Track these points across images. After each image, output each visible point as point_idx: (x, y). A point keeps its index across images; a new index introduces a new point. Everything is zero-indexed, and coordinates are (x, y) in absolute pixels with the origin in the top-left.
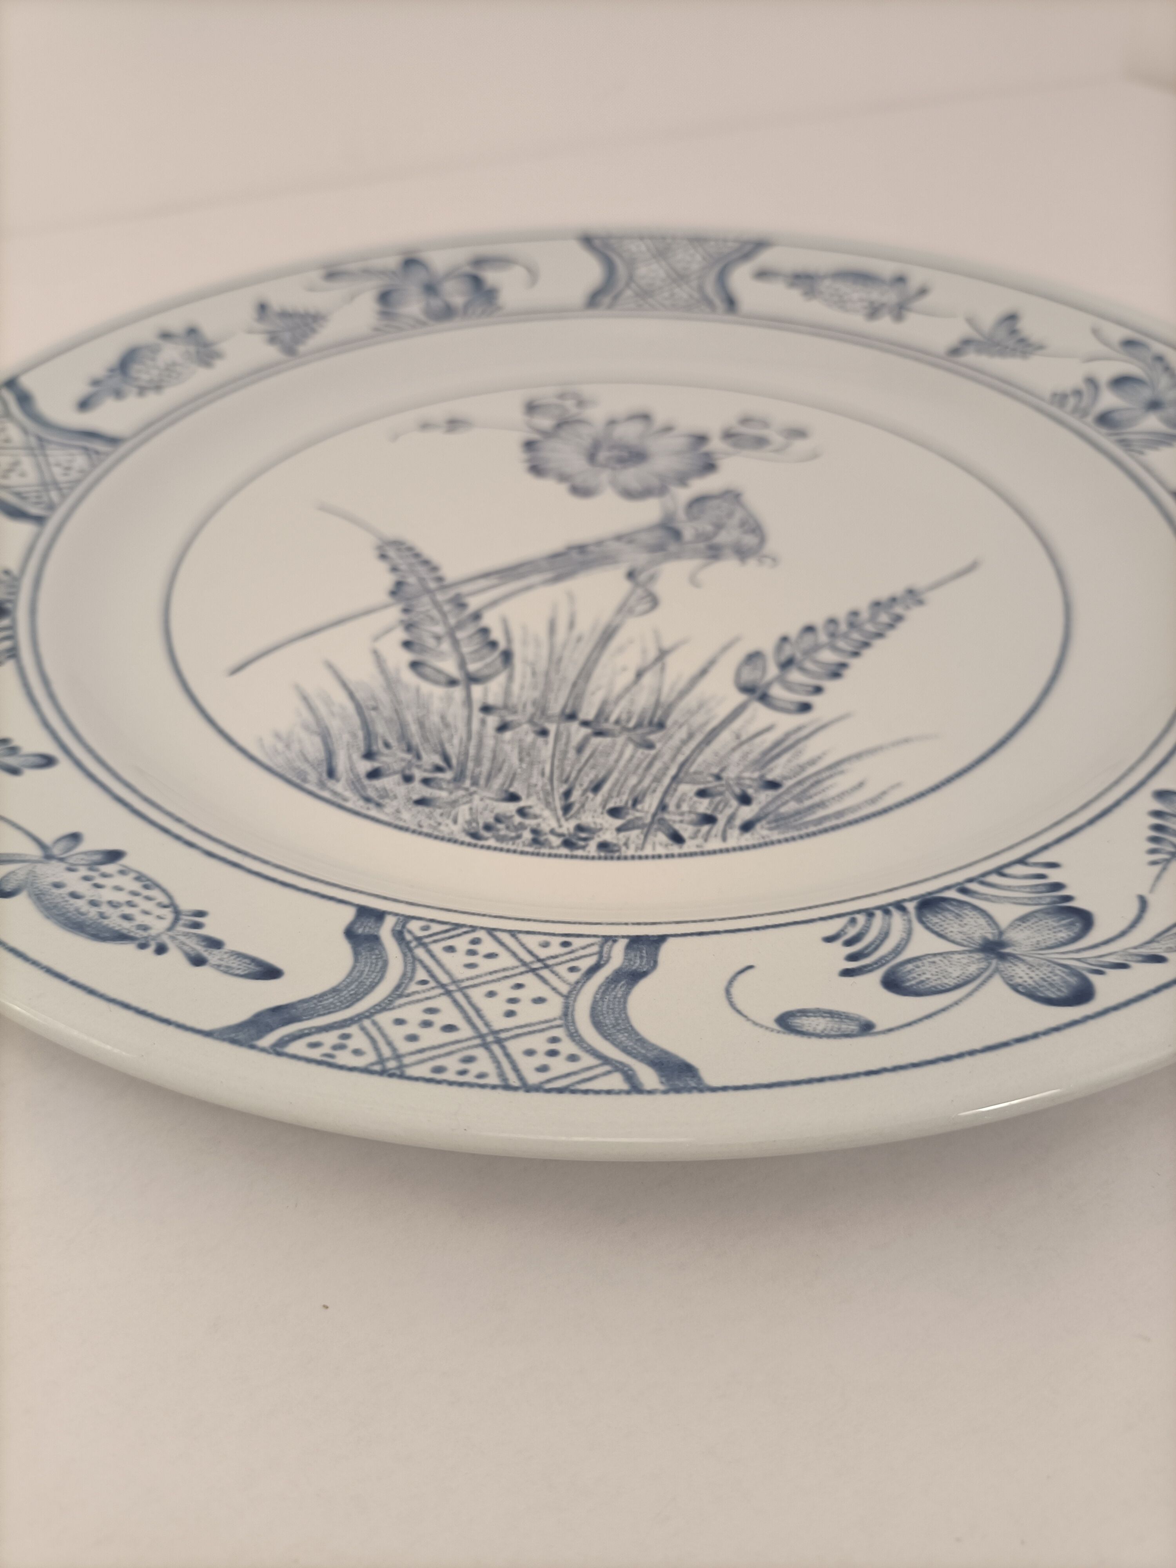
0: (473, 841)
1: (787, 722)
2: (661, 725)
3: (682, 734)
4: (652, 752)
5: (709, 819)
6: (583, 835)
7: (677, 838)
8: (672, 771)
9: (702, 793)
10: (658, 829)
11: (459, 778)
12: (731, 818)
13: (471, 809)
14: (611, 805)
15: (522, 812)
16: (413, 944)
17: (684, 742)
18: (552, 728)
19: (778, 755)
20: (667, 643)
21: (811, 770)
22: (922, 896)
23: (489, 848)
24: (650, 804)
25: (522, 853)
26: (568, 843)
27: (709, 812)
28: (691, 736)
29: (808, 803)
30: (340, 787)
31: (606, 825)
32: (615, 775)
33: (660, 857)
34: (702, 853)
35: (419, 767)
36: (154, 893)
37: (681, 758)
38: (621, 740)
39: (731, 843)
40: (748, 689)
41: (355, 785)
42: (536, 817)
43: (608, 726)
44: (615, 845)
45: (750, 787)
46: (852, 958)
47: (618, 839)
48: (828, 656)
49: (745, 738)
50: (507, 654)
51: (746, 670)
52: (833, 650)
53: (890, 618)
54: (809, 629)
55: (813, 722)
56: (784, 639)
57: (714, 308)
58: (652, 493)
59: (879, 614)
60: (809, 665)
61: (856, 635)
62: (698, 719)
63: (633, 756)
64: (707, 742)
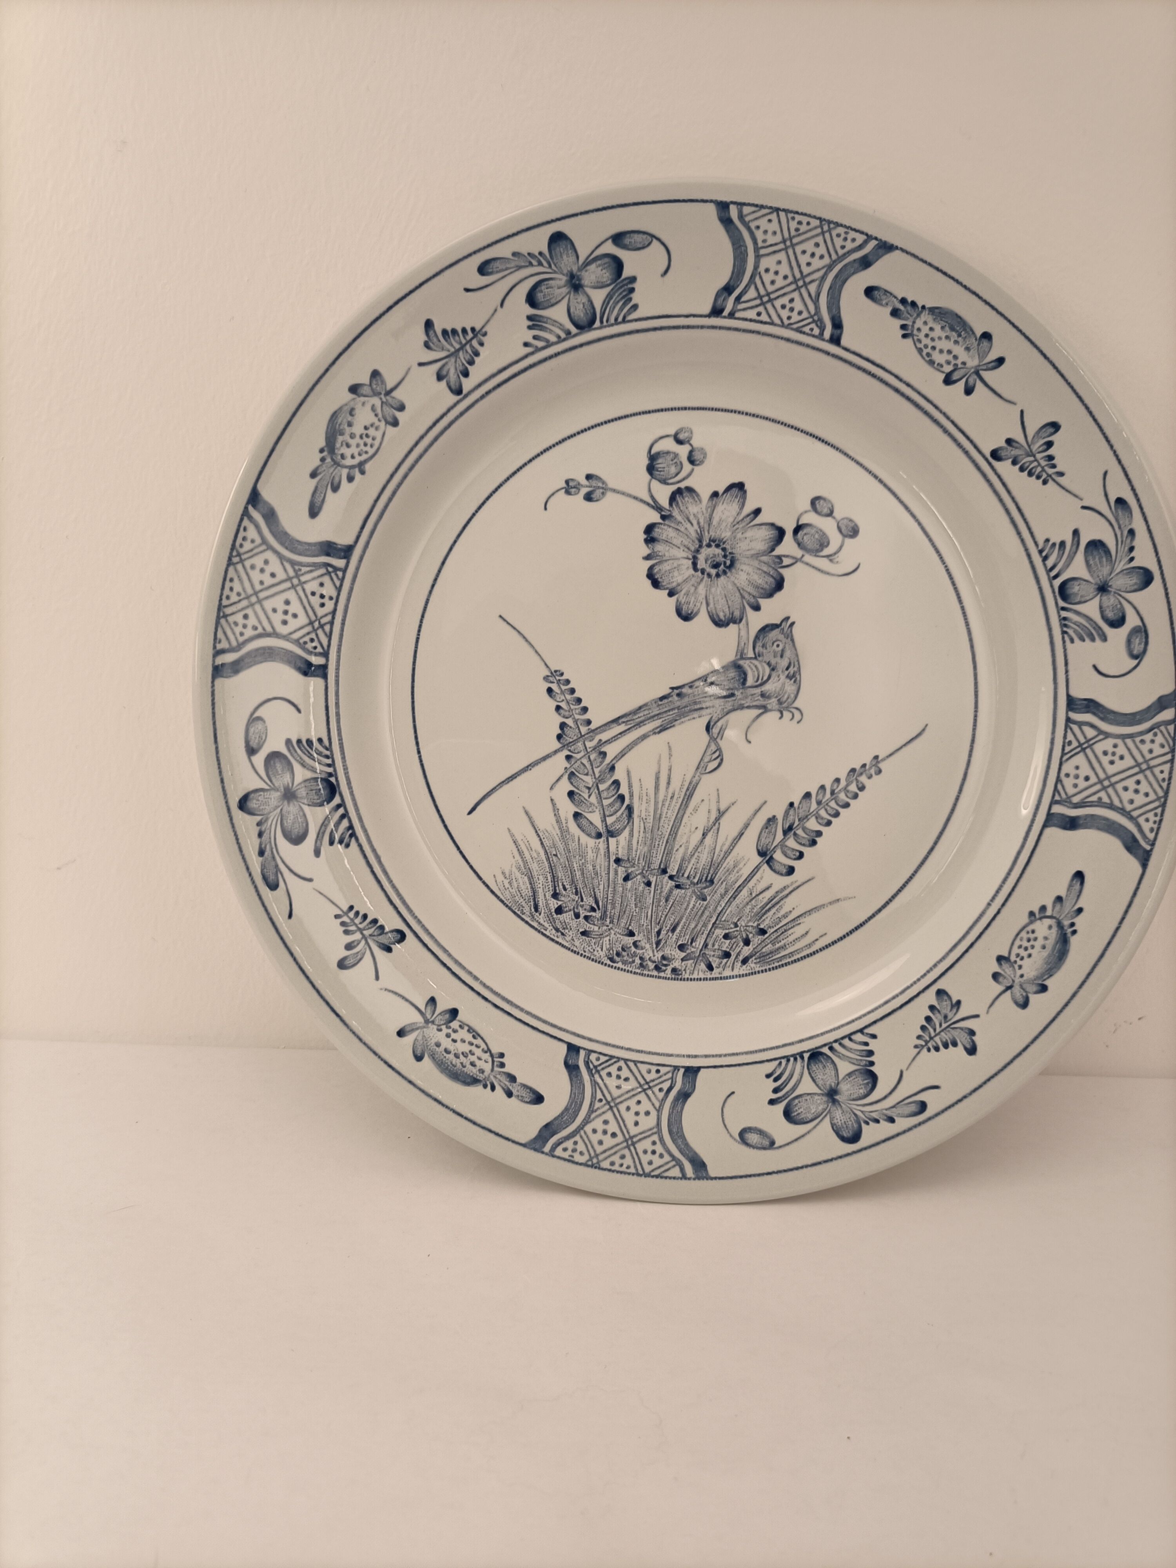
0: (611, 964)
1: (779, 882)
2: (712, 882)
3: (722, 890)
4: (705, 903)
5: (727, 955)
6: (665, 962)
7: (710, 967)
8: (713, 920)
9: (726, 937)
10: (702, 960)
11: (603, 918)
12: (738, 954)
13: (610, 940)
14: (680, 942)
15: (635, 944)
16: (594, 1071)
17: (722, 897)
18: (653, 880)
19: (769, 909)
20: (722, 808)
21: (784, 922)
22: (813, 1049)
23: (619, 969)
24: (699, 943)
25: (635, 973)
26: (657, 968)
27: (728, 950)
28: (726, 892)
29: (777, 946)
30: (542, 918)
31: (676, 956)
32: (684, 920)
33: (700, 979)
34: (721, 978)
35: (582, 906)
36: (478, 1041)
37: (720, 909)
38: (689, 892)
39: (736, 972)
40: (761, 854)
41: (549, 917)
42: (642, 949)
43: (683, 880)
44: (680, 970)
45: (751, 933)
46: (776, 1091)
47: (681, 966)
48: (812, 824)
49: (754, 895)
50: (630, 809)
51: (764, 835)
52: (817, 818)
53: (857, 786)
54: (808, 795)
55: (792, 883)
56: (791, 805)
57: (822, 329)
58: (733, 620)
59: (852, 782)
60: (800, 832)
61: (833, 804)
62: (732, 877)
63: (694, 905)
64: (734, 897)
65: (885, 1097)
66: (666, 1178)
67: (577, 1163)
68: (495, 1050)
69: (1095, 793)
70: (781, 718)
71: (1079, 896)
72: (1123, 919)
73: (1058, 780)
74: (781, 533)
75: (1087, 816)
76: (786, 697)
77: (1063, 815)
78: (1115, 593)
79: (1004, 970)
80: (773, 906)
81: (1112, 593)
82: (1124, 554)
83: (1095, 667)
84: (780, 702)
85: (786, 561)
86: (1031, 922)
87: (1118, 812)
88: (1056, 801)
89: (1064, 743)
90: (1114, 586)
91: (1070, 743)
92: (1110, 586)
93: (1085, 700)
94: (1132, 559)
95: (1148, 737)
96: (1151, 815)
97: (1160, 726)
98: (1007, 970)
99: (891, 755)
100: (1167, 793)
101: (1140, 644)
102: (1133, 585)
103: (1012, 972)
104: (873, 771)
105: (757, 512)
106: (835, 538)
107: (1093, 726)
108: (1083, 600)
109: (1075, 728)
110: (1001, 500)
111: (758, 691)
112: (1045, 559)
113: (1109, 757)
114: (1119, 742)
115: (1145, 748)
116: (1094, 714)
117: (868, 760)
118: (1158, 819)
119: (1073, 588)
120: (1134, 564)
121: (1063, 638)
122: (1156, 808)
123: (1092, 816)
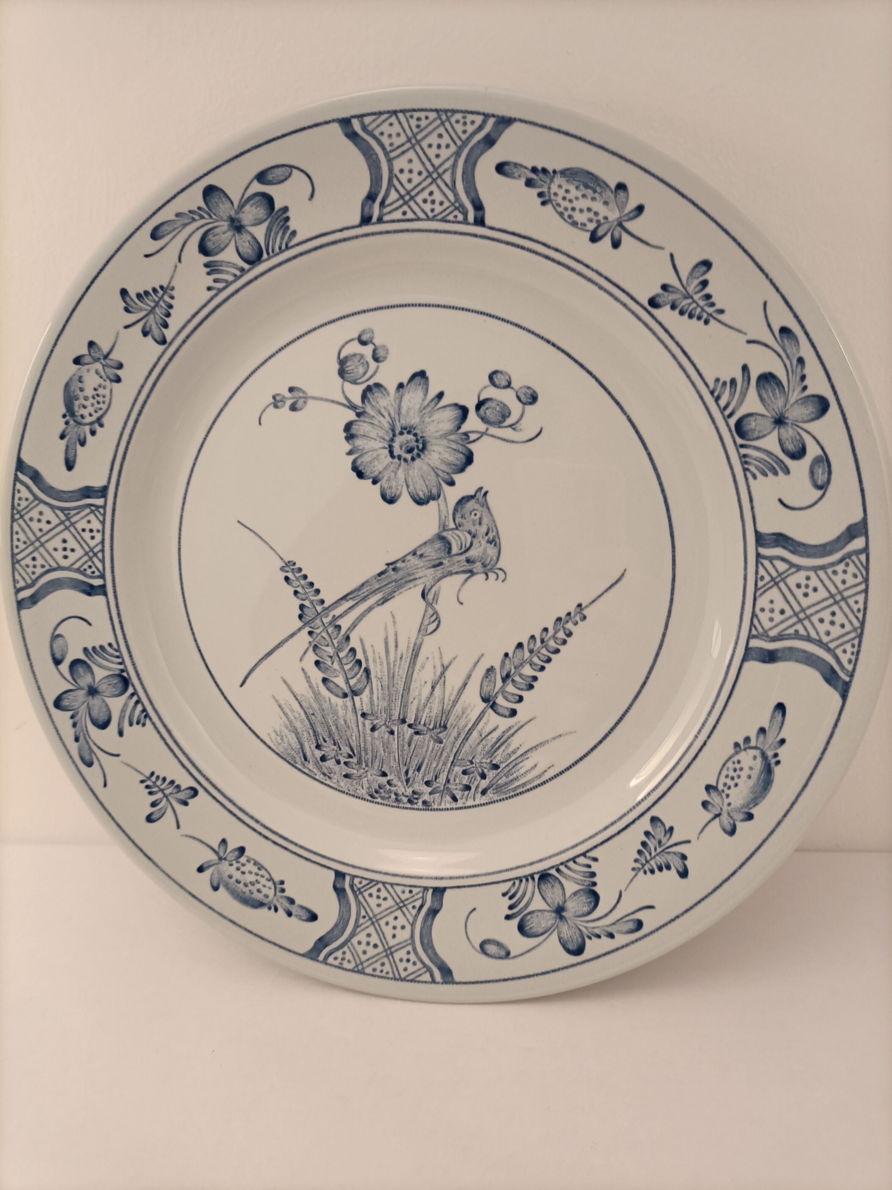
0: (372, 800)
1: (505, 723)
2: (445, 727)
3: (455, 733)
4: (442, 745)
5: (468, 788)
6: (416, 796)
7: (455, 799)
8: (451, 759)
9: (465, 772)
10: (446, 794)
11: (359, 762)
12: (477, 787)
13: (368, 780)
14: (426, 780)
15: (389, 782)
16: (358, 893)
17: (456, 739)
18: (395, 729)
19: (499, 747)
20: (446, 663)
21: (513, 757)
22: (542, 871)
23: (378, 803)
24: (442, 779)
25: (392, 806)
26: (410, 801)
27: (468, 784)
28: (459, 735)
29: (511, 778)
30: (311, 766)
31: (425, 791)
32: (426, 761)
33: (448, 809)
34: (465, 808)
35: (341, 754)
36: (263, 872)
37: (455, 750)
38: (427, 737)
39: (477, 802)
40: (485, 700)
41: (316, 764)
42: (395, 786)
43: (420, 727)
44: (429, 802)
45: (486, 768)
46: (511, 907)
47: (430, 798)
48: (527, 671)
49: (483, 736)
50: (367, 671)
51: (485, 683)
52: (531, 665)
53: (565, 633)
54: (520, 645)
55: (516, 724)
56: (506, 655)
57: (465, 214)
58: (431, 497)
59: (559, 630)
60: (517, 678)
61: (544, 651)
62: (462, 722)
63: (433, 748)
64: (466, 738)
65: (606, 915)
66: (419, 982)
67: (346, 969)
68: (277, 879)
69: (791, 626)
70: (487, 578)
71: (781, 728)
72: (825, 749)
73: (754, 615)
74: (464, 411)
75: (785, 649)
76: (489, 560)
77: (761, 648)
78: (792, 424)
79: (712, 799)
80: (502, 744)
81: (790, 425)
82: (796, 384)
83: (781, 501)
84: (484, 565)
85: (473, 437)
86: (737, 753)
87: (815, 644)
88: (753, 635)
89: (756, 578)
90: (791, 417)
91: (762, 578)
92: (787, 418)
93: (774, 534)
94: (805, 388)
95: (840, 568)
96: (848, 647)
97: (852, 555)
98: (715, 799)
99: (593, 602)
100: (863, 623)
101: (823, 474)
102: (809, 415)
103: (720, 801)
104: (578, 618)
105: (440, 395)
106: (516, 408)
107: (783, 560)
108: (761, 435)
109: (766, 563)
110: (666, 347)
111: (463, 557)
112: (717, 399)
113: (803, 590)
114: (812, 574)
115: (838, 579)
116: (784, 547)
117: (572, 608)
118: (855, 650)
119: (750, 424)
120: (808, 392)
121: (745, 476)
122: (853, 639)
123: (790, 648)
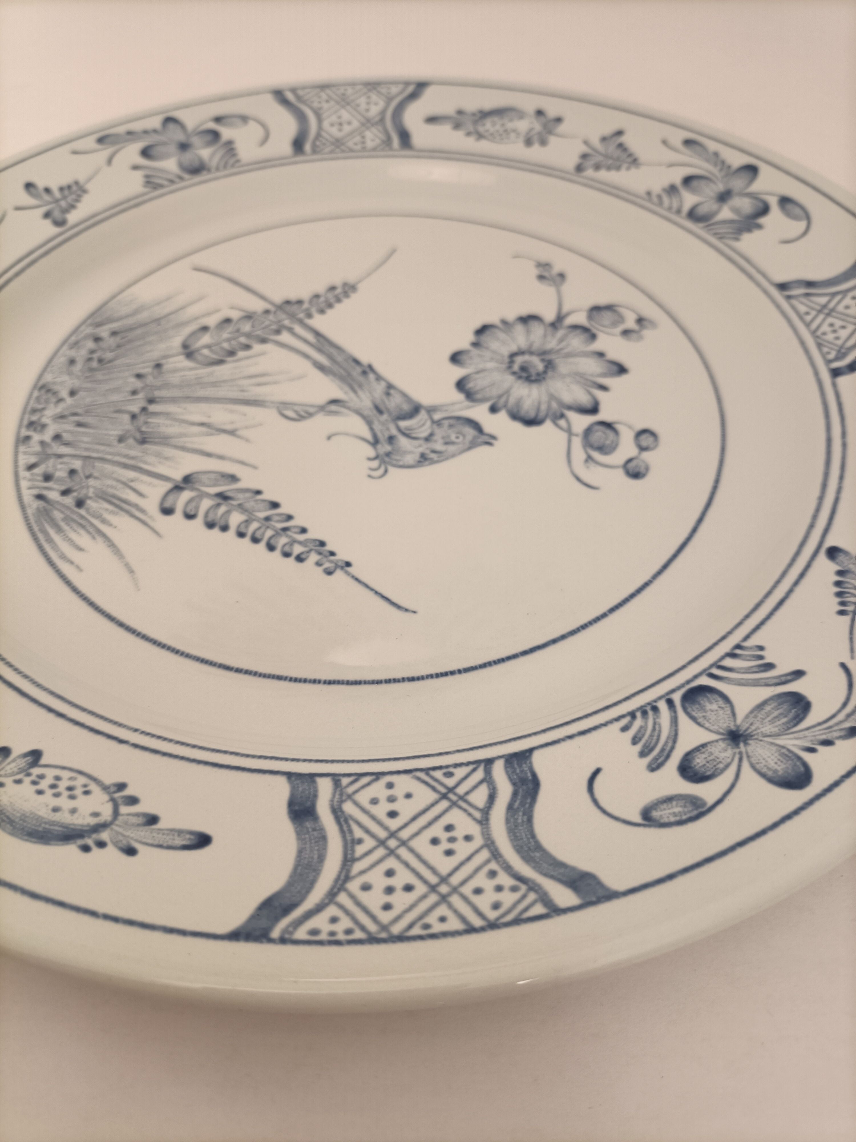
0: (37, 388)
1: (151, 504)
2: (143, 441)
3: (134, 453)
4: (115, 444)
5: (48, 478)
6: (39, 428)
8: (95, 456)
10: (40, 457)
11: (91, 370)
12: (49, 489)
13: (65, 380)
14: (63, 434)
15: (61, 400)
17: (125, 456)
18: (140, 396)
19: (112, 503)
20: (240, 433)
21: (96, 522)
23: (31, 394)
24: (64, 450)
25: (25, 407)
26: (32, 423)
27: (55, 478)
28: (132, 458)
29: (62, 524)
30: (89, 331)
31: (46, 435)
32: (92, 431)
33: (16, 462)
34: (17, 480)
35: (104, 353)
37: (109, 457)
38: (128, 427)
39: (25, 492)
40: (187, 479)
41: (91, 335)
42: (55, 406)
43: (142, 419)
44: (28, 442)
45: (79, 493)
47: (33, 442)
48: (236, 519)
49: (132, 484)
50: (220, 362)
51: (213, 476)
52: (246, 521)
53: (302, 553)
54: (275, 505)
55: (151, 517)
56: (258, 492)
57: (837, 359)
58: (470, 395)
59: (306, 546)
60: (223, 509)
61: (269, 533)
62: (151, 459)
63: (110, 435)
64: (126, 466)
69: (367, 831)
70: (370, 459)
71: (160, 846)
72: (116, 920)
73: (378, 776)
74: (594, 410)
75: (322, 830)
76: (398, 458)
77: (315, 796)
78: (740, 753)
79: (14, 761)
80: (117, 506)
81: (737, 750)
82: (809, 739)
83: (597, 771)
84: (388, 454)
85: (562, 423)
86: (105, 788)
87: (340, 872)
88: (339, 780)
89: (447, 767)
90: (750, 749)
91: (450, 775)
92: (746, 744)
93: (534, 776)
94: (812, 750)
95: (504, 879)
96: (345, 923)
97: (536, 891)
98: (13, 765)
99: (357, 580)
100: (401, 938)
101: (675, 814)
102: (769, 769)
103: (9, 771)
104: (327, 565)
105: (604, 388)
106: (616, 459)
107: (492, 798)
108: (700, 720)
109: (479, 774)
110: (778, 582)
111: (394, 431)
112: (732, 655)
113: (443, 836)
114: (478, 841)
115: (481, 880)
116: (515, 794)
117: (342, 556)
118: (341, 937)
119: (711, 703)
120: (807, 756)
121: (623, 716)
122: (363, 928)
123: (324, 838)
